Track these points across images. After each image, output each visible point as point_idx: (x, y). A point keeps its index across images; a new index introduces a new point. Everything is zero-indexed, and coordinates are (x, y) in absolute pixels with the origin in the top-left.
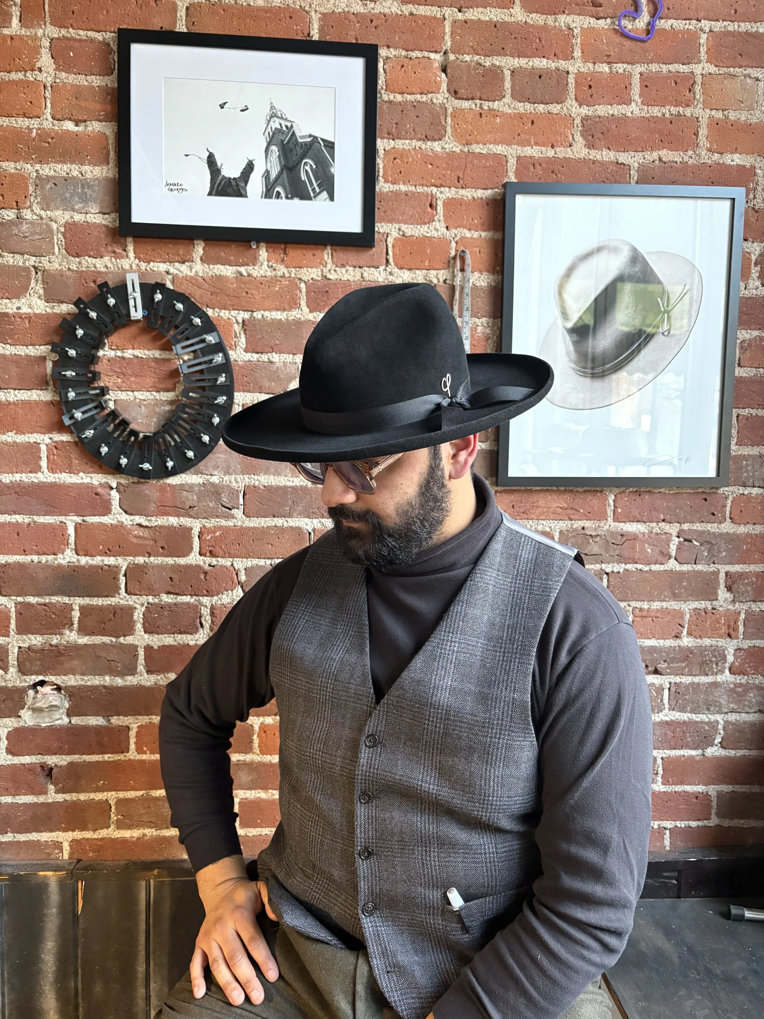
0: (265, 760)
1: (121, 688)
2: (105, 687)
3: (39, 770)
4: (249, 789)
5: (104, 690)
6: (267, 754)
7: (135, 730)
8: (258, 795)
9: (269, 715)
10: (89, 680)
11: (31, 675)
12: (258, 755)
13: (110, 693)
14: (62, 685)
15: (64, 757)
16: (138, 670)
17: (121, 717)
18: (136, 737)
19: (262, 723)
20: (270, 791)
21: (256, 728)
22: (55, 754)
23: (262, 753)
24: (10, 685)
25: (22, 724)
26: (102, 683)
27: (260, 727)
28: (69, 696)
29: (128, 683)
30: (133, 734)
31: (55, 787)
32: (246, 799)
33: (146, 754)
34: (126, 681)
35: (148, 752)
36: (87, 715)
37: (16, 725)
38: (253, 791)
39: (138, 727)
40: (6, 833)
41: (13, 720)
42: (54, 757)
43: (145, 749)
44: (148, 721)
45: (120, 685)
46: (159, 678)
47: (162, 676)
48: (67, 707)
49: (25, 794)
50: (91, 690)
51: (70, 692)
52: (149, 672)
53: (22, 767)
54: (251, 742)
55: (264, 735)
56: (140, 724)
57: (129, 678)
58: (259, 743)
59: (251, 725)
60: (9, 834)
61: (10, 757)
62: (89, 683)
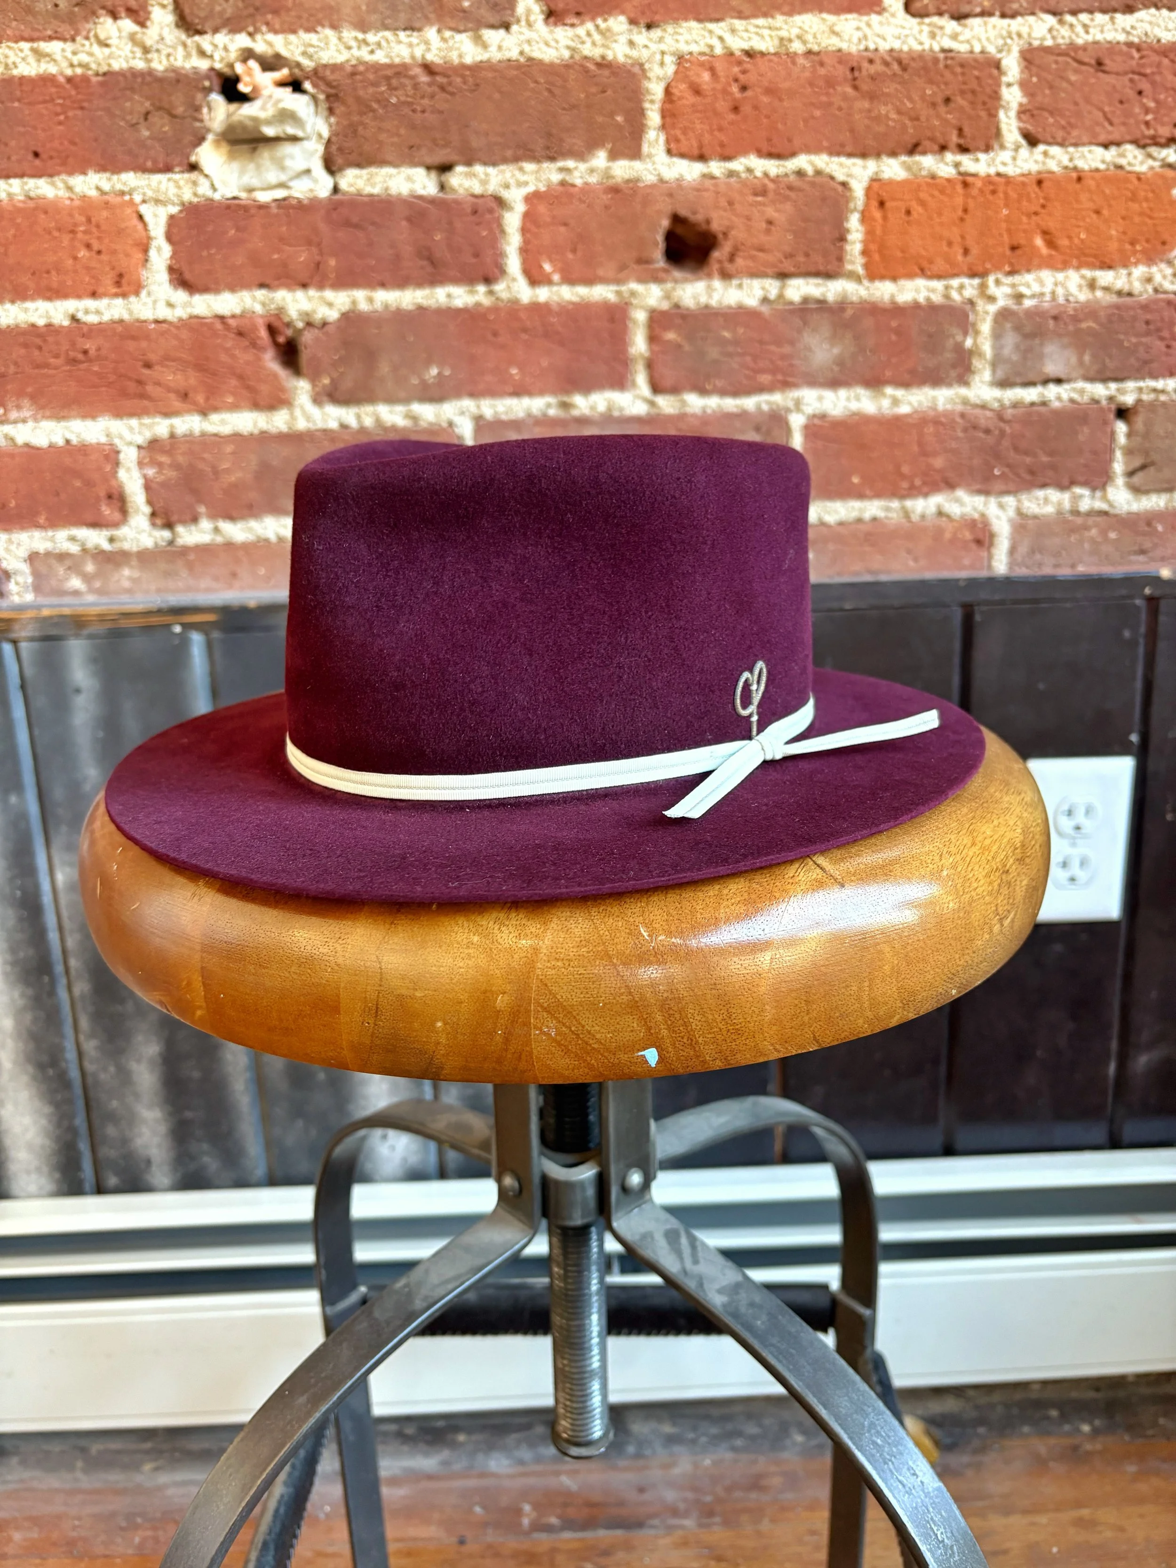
0: (878, 294)
1: (476, 68)
2: (428, 68)
3: (263, 333)
4: (834, 384)
5: (424, 78)
6: (882, 278)
7: (520, 208)
8: (854, 406)
9: (893, 154)
10: (379, 45)
11: (216, 30)
12: (858, 279)
13: (442, 88)
14: (307, 64)
15: (329, 294)
16: (520, 10)
17: (479, 169)
18: (524, 230)
19: (875, 180)
20: (889, 390)
21: (859, 190)
22: (304, 286)
23: (873, 273)
24: (159, 65)
25: (204, 189)
26: (418, 52)
27: (868, 190)
28: (328, 97)
29: (494, 55)
30: (512, 221)
31: (314, 386)
32: (823, 416)
33: (549, 282)
34: (485, 46)
35: (556, 277)
36: (382, 162)
37: (187, 196)
38: (843, 393)
39: (529, 199)
40: (195, 520)
41: (177, 177)
42: (300, 294)
43: (547, 267)
44: (556, 177)
45: (468, 60)
46: (581, 31)
47: (590, 26)
48: (326, 134)
49: (234, 407)
50: (388, 78)
51: (329, 84)
52: (552, 15)
53: (219, 326)
54: (842, 238)
55: (877, 214)
56: (531, 188)
57: (492, 36)
58: (866, 242)
59: (844, 184)
60: (205, 524)
61: (180, 296)
62: (380, 57)
